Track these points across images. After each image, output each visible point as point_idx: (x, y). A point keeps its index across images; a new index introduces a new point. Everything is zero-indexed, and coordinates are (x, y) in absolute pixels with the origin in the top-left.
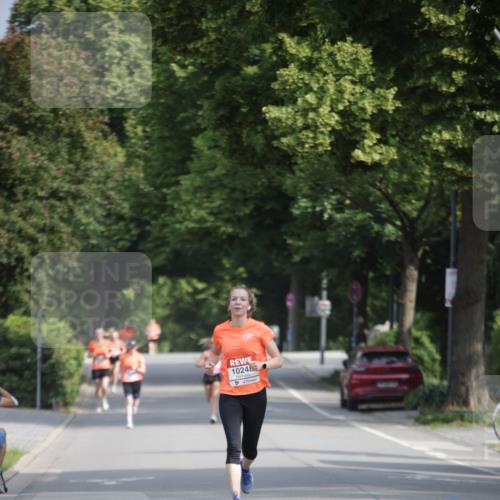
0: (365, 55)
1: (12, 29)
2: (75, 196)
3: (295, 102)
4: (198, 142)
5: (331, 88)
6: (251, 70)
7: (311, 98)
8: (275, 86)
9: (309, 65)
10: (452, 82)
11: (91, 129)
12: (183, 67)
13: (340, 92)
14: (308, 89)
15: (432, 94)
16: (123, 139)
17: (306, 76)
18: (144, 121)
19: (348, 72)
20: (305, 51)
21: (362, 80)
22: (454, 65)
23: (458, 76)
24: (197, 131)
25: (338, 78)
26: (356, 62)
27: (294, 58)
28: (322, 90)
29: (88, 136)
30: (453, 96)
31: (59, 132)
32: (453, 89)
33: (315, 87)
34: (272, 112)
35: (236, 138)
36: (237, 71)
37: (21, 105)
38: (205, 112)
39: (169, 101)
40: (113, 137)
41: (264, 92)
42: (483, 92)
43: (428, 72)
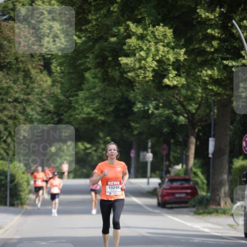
0: (169, 32)
2: (27, 101)
3: (135, 55)
4: (87, 75)
5: (153, 49)
6: (113, 39)
7: (143, 53)
8: (125, 47)
9: (142, 37)
10: (212, 46)
11: (34, 68)
12: (80, 38)
13: (157, 50)
14: (142, 49)
15: (202, 52)
16: (50, 73)
17: (140, 42)
18: (61, 64)
19: (161, 41)
20: (140, 31)
21: (168, 45)
22: (213, 38)
23: (215, 43)
25: (156, 43)
26: (165, 36)
27: (134, 34)
28: (149, 49)
29: (33, 72)
30: (212, 53)
31: (18, 69)
32: (212, 50)
33: (145, 48)
34: (124, 60)
35: (106, 73)
36: (106, 40)
38: (90, 60)
40: (45, 72)
41: (119, 50)
42: (228, 51)
43: (201, 41)
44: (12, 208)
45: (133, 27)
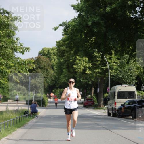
0: (87, 59)
1: (39, 55)
2: (47, 77)
3: (78, 65)
4: (64, 70)
5: (83, 63)
6: (71, 61)
7: (80, 64)
8: (75, 63)
9: (80, 60)
10: (98, 63)
11: (49, 68)
12: (62, 60)
13: (84, 64)
14: (79, 63)
15: (95, 64)
16: (53, 70)
17: (79, 62)
18: (56, 67)
20: (79, 58)
21: (87, 62)
22: (98, 61)
23: (99, 62)
24: (64, 69)
25: (83, 62)
26: (86, 60)
27: (78, 59)
28: (81, 63)
29: (49, 69)
30: (98, 65)
31: (45, 69)
34: (74, 66)
35: (69, 70)
36: (69, 61)
37: (40, 65)
38: (65, 66)
39: (60, 65)
40: (52, 70)
41: (73, 63)
42: (102, 64)
43: (95, 61)
44: (43, 107)
45: (78, 57)
